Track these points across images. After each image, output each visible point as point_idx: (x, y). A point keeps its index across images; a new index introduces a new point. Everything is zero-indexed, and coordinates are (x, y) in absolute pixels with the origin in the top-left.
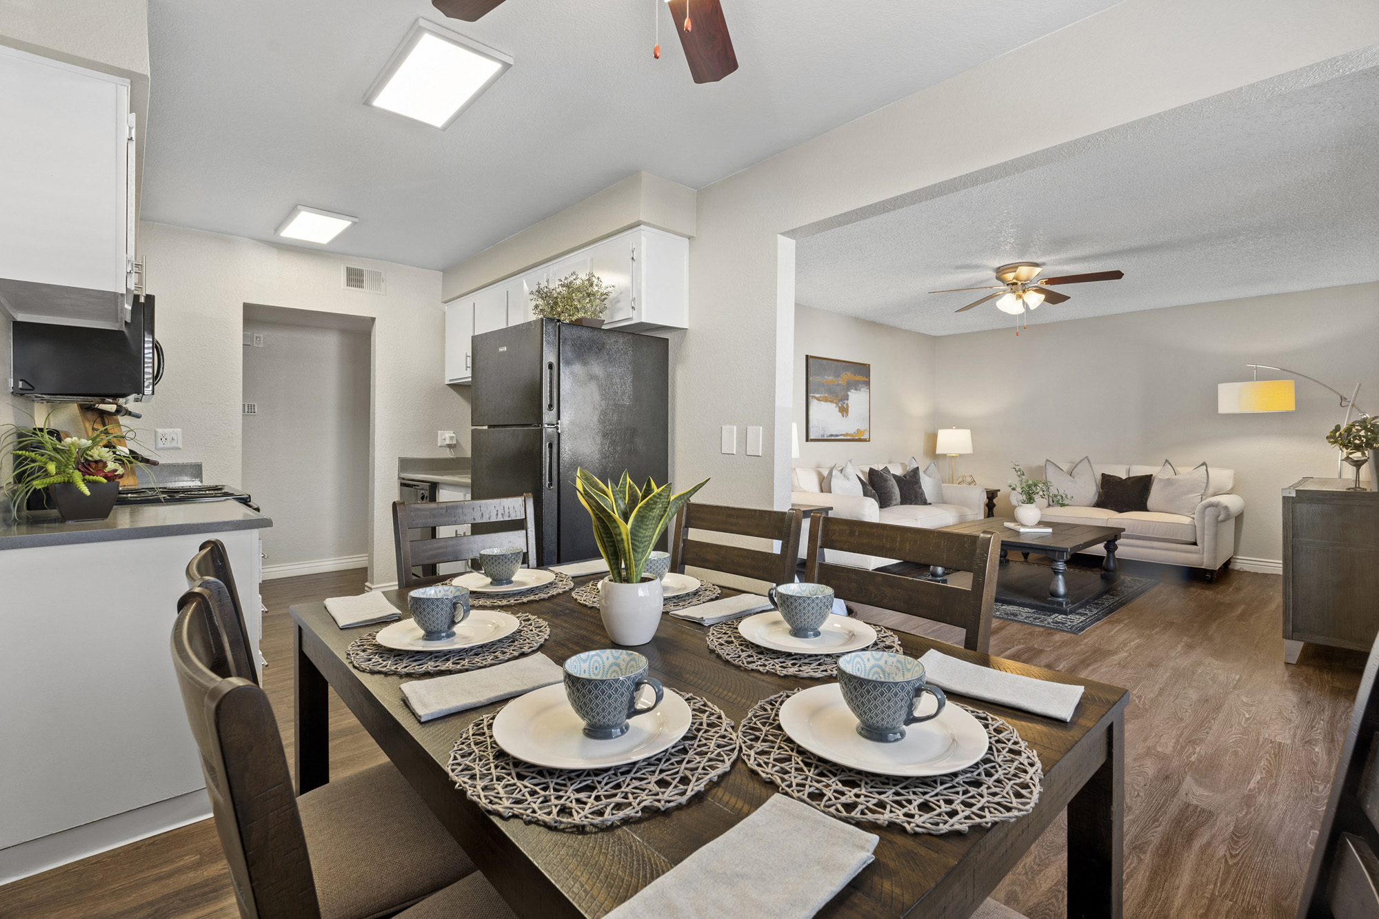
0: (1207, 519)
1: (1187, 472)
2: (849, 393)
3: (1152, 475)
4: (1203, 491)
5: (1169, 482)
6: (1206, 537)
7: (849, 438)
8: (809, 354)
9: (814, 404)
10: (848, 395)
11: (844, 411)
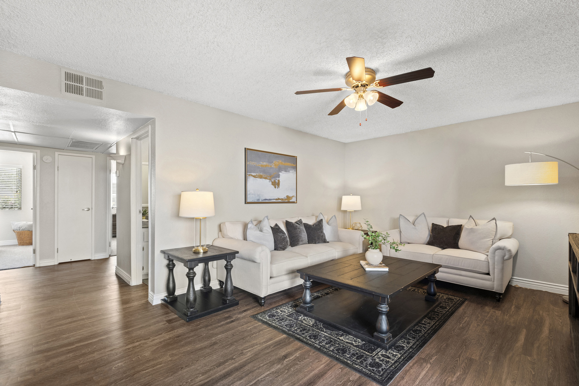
0: (496, 258)
1: (484, 224)
2: (280, 173)
3: (462, 225)
4: (494, 237)
5: (472, 230)
6: (496, 270)
7: (281, 201)
8: (247, 147)
9: (251, 180)
10: (279, 175)
11: (276, 184)
